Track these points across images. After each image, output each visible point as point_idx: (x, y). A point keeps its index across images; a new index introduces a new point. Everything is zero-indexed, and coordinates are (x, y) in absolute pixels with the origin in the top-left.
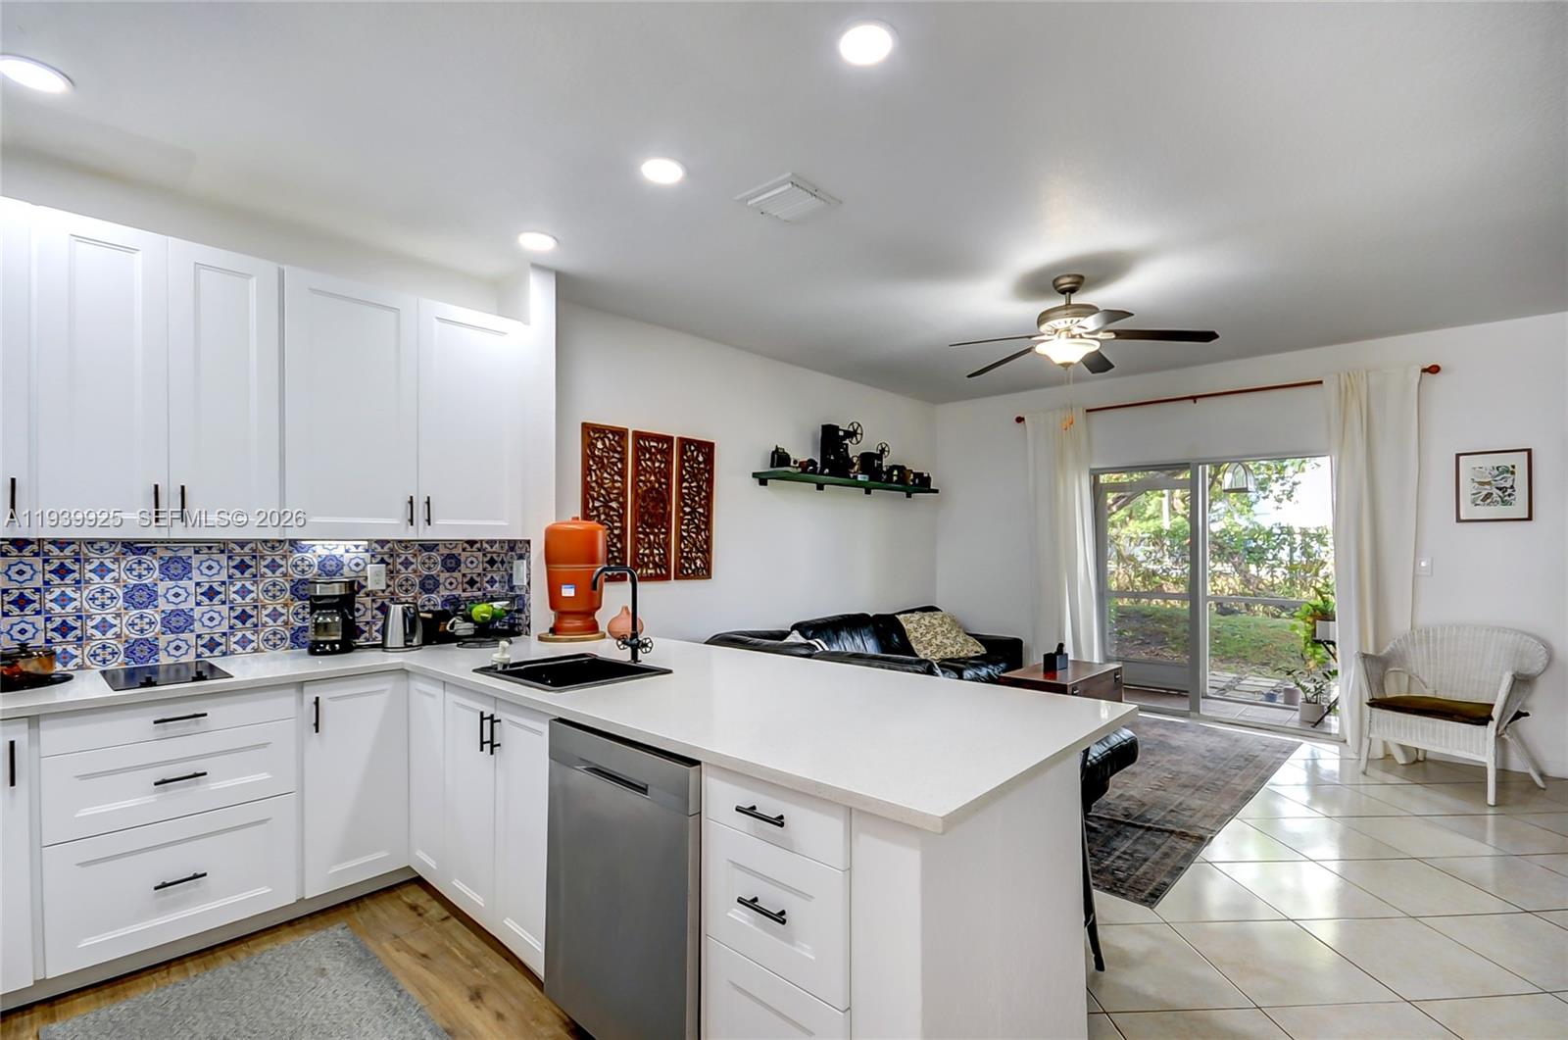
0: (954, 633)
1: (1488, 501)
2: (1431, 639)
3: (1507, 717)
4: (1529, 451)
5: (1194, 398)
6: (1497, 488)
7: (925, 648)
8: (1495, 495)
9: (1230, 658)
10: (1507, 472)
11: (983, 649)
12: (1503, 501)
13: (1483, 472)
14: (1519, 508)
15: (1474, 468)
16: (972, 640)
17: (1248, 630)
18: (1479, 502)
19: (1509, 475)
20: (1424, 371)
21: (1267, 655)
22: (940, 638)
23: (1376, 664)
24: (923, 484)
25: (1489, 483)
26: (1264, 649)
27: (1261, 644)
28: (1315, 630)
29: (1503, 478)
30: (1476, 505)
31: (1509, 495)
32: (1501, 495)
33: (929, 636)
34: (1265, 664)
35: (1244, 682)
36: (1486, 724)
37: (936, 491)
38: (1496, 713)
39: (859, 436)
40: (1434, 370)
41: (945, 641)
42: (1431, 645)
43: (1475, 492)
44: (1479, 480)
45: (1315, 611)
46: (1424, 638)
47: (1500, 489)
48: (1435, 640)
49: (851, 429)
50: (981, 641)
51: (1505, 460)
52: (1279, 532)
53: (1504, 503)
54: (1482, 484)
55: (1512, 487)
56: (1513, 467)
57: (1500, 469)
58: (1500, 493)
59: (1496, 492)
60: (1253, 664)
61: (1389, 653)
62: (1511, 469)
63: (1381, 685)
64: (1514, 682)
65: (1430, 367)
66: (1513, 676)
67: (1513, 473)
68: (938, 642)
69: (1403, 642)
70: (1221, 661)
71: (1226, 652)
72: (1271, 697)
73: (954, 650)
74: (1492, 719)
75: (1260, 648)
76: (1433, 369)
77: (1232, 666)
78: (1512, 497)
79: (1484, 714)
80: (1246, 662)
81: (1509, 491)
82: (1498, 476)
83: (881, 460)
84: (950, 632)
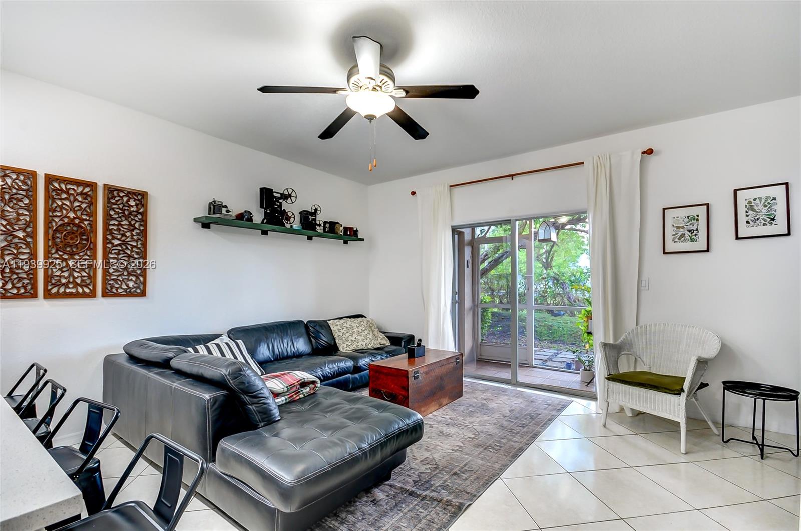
0: (366, 332)
1: (683, 239)
2: (648, 332)
3: (694, 388)
4: (708, 205)
5: (512, 176)
6: (688, 230)
7: (344, 343)
8: (686, 235)
9: (556, 341)
10: (694, 219)
11: (389, 342)
12: (691, 239)
13: (678, 220)
14: (701, 244)
15: (674, 218)
16: (382, 336)
17: (566, 324)
18: (677, 240)
19: (695, 221)
20: (643, 153)
21: (575, 339)
22: (355, 336)
23: (613, 351)
24: (351, 235)
25: (683, 227)
26: (573, 335)
27: (572, 332)
28: (588, 326)
29: (691, 224)
30: (675, 242)
31: (695, 235)
32: (691, 235)
33: (348, 335)
34: (574, 344)
35: (559, 356)
36: (680, 394)
37: (363, 240)
38: (686, 386)
39: (293, 199)
40: (650, 152)
41: (358, 338)
42: (648, 336)
43: (675, 233)
44: (677, 226)
45: (588, 314)
46: (644, 331)
47: (690, 231)
48: (650, 333)
49: (286, 192)
50: (389, 338)
51: (693, 212)
52: (586, 271)
53: (692, 240)
54: (678, 228)
55: (697, 229)
56: (698, 216)
57: (690, 217)
58: (690, 234)
59: (687, 233)
60: (567, 344)
61: (622, 342)
62: (697, 217)
63: (616, 364)
64: (698, 364)
65: (647, 150)
66: (697, 360)
67: (697, 220)
68: (353, 339)
69: (631, 334)
70: (551, 343)
71: (554, 338)
72: (569, 366)
73: (364, 344)
74: (684, 391)
75: (572, 335)
76: (648, 152)
77: (556, 346)
78: (697, 236)
79: (678, 388)
80: (564, 344)
81: (695, 232)
82: (688, 222)
83: (316, 216)
84: (363, 331)
